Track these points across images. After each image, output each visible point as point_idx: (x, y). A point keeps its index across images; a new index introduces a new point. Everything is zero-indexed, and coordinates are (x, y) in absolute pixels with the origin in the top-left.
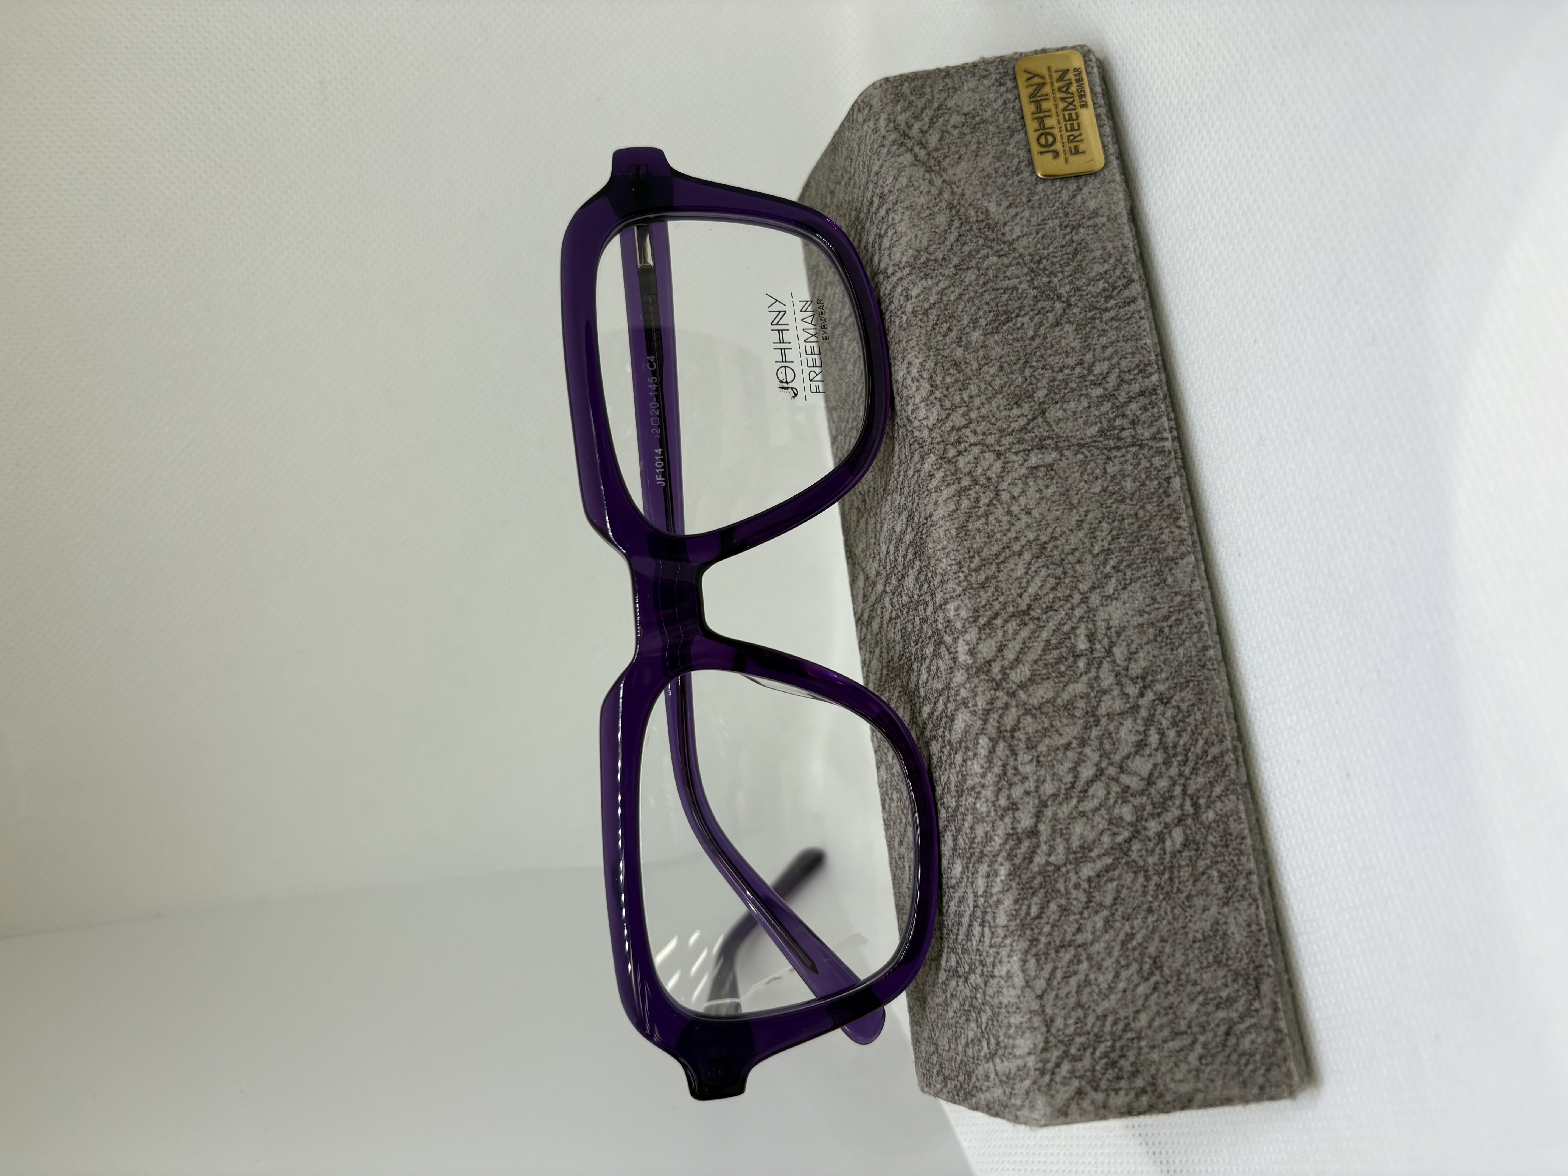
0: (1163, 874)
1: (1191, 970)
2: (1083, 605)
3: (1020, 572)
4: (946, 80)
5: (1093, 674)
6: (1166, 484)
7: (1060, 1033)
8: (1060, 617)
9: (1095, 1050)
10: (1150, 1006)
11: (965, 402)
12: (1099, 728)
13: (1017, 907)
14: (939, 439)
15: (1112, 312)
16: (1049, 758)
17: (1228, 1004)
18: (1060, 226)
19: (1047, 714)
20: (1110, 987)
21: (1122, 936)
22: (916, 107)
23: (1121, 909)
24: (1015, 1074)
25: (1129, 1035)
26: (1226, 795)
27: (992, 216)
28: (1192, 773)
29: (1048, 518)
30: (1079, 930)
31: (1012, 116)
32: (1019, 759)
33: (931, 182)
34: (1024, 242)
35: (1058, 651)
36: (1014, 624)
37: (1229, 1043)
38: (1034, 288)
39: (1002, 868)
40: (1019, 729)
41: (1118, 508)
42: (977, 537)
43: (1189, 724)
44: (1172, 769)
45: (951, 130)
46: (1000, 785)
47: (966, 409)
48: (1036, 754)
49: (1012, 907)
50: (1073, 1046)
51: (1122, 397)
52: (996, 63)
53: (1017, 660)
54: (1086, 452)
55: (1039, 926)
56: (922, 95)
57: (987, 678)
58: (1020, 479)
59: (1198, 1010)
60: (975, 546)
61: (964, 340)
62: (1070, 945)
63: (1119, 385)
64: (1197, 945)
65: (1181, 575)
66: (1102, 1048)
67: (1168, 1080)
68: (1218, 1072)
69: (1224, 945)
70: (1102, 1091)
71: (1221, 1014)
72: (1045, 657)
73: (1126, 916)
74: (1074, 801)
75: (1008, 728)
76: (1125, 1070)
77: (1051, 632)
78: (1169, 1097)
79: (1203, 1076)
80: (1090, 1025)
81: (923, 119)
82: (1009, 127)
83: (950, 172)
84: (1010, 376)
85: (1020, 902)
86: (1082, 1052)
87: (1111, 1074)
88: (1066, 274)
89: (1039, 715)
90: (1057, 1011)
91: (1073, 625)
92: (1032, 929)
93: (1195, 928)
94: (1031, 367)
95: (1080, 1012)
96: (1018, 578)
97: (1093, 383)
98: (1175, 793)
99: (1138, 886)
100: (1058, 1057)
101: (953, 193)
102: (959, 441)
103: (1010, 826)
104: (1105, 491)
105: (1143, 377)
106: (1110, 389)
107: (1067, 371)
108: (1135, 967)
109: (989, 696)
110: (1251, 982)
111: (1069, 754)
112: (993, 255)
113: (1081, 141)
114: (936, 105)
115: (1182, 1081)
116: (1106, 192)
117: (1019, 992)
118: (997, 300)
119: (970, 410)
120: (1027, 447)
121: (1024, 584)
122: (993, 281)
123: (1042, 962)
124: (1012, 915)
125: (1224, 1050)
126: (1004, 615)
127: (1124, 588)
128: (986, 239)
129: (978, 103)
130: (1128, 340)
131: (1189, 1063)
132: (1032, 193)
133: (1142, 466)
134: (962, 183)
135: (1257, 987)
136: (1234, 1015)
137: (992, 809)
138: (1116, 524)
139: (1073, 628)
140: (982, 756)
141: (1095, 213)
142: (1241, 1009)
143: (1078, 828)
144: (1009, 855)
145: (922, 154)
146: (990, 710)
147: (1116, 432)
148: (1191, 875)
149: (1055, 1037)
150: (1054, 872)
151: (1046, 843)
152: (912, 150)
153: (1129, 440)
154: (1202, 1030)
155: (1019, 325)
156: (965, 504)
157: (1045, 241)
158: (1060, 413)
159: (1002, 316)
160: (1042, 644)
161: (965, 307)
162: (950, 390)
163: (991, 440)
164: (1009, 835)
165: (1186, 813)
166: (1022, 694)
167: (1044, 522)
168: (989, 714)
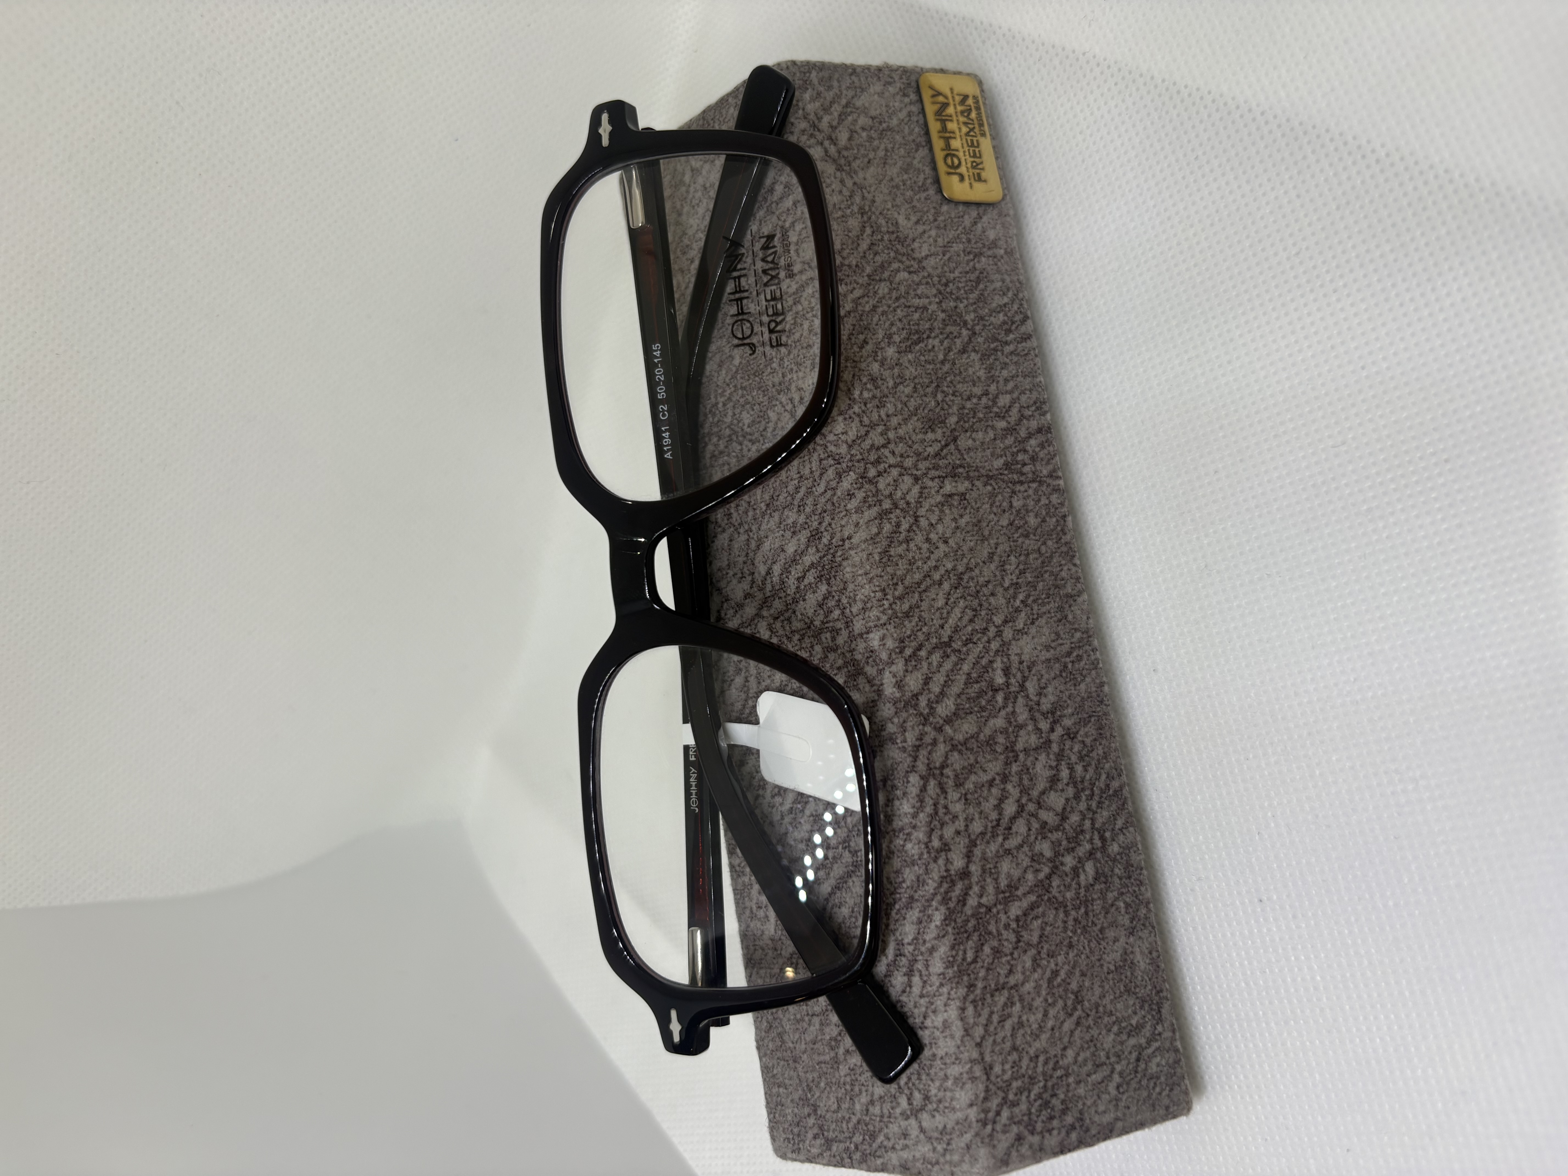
0: (1079, 908)
1: (1106, 1001)
2: (998, 639)
3: (941, 602)
4: (853, 77)
5: (1009, 709)
6: (1062, 522)
7: (999, 1080)
8: (979, 649)
9: (1029, 1092)
10: (1075, 1041)
11: (882, 420)
12: (1018, 763)
13: (954, 953)
14: (859, 457)
15: (1011, 345)
16: (976, 795)
17: (1137, 1031)
18: (964, 251)
19: (972, 749)
20: (1040, 1027)
21: (1048, 974)
22: (825, 98)
23: (1046, 946)
24: (953, 1128)
25: (1059, 1073)
26: (1127, 828)
27: (901, 229)
28: (1098, 807)
29: (964, 548)
30: (1011, 972)
31: (917, 130)
32: (949, 797)
33: (842, 181)
34: (932, 261)
35: (979, 685)
36: (938, 655)
37: (1139, 1069)
38: (943, 311)
39: (937, 913)
40: (947, 766)
41: (1023, 543)
42: (900, 564)
43: (1093, 758)
44: (1081, 804)
45: (860, 131)
46: (932, 826)
47: (884, 428)
48: (964, 792)
49: (949, 953)
50: (1010, 1092)
51: (1023, 433)
52: (899, 72)
53: (942, 694)
54: (994, 484)
55: (975, 971)
56: (830, 88)
57: (915, 712)
58: (937, 506)
59: (1114, 1041)
60: (899, 573)
61: (879, 354)
62: (1003, 988)
63: (1020, 420)
64: (1111, 975)
65: (1079, 612)
66: (1036, 1090)
67: (1093, 1112)
68: (1133, 1098)
69: (1132, 974)
70: (1038, 1134)
71: (1132, 1041)
72: (967, 691)
73: (1051, 954)
74: (1000, 839)
75: (938, 765)
76: (1056, 1109)
77: (972, 665)
78: (1093, 1131)
79: (1122, 1104)
80: (1024, 1067)
81: (831, 114)
82: (914, 141)
83: (861, 174)
84: (924, 398)
85: (957, 947)
86: (1019, 1096)
87: (1045, 1114)
88: (971, 301)
89: (965, 751)
90: (995, 1058)
91: (991, 659)
92: (969, 975)
93: (1108, 959)
94: (943, 392)
95: (1015, 1056)
96: (938, 609)
97: (997, 415)
98: (1085, 828)
99: (1059, 923)
100: (998, 1105)
101: (864, 198)
102: (878, 461)
103: (943, 868)
104: (1011, 525)
105: (1040, 415)
106: (1013, 423)
107: (975, 400)
108: (1060, 1003)
109: (918, 731)
110: (1154, 1007)
111: (994, 791)
112: (904, 270)
113: (983, 169)
114: (844, 101)
115: (1105, 1112)
116: (1003, 225)
117: (959, 1042)
118: (909, 318)
119: (888, 430)
120: (941, 474)
121: (945, 615)
122: (904, 297)
123: (979, 1008)
124: (949, 961)
125: (1136, 1077)
126: (928, 646)
127: (1033, 623)
128: (897, 252)
129: (884, 109)
130: (1026, 376)
131: (1109, 1094)
132: (937, 213)
133: (1042, 503)
134: (873, 189)
135: (1160, 1012)
136: (1143, 1041)
137: (925, 851)
138: (1022, 558)
139: (991, 662)
140: (914, 795)
141: (994, 244)
142: (1148, 1035)
143: (1006, 866)
144: (944, 898)
145: (832, 150)
146: (920, 746)
147: (1019, 466)
148: (1103, 907)
149: (994, 1084)
150: (986, 913)
151: (977, 883)
152: (822, 144)
153: (1030, 475)
154: (1117, 1059)
155: (930, 347)
156: (887, 528)
157: (952, 265)
158: (970, 442)
159: (914, 334)
160: (964, 677)
161: (880, 320)
162: (868, 406)
163: (908, 463)
164: (943, 877)
165: (1095, 847)
166: (948, 729)
167: (960, 552)
168: (918, 750)
